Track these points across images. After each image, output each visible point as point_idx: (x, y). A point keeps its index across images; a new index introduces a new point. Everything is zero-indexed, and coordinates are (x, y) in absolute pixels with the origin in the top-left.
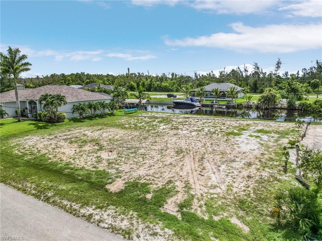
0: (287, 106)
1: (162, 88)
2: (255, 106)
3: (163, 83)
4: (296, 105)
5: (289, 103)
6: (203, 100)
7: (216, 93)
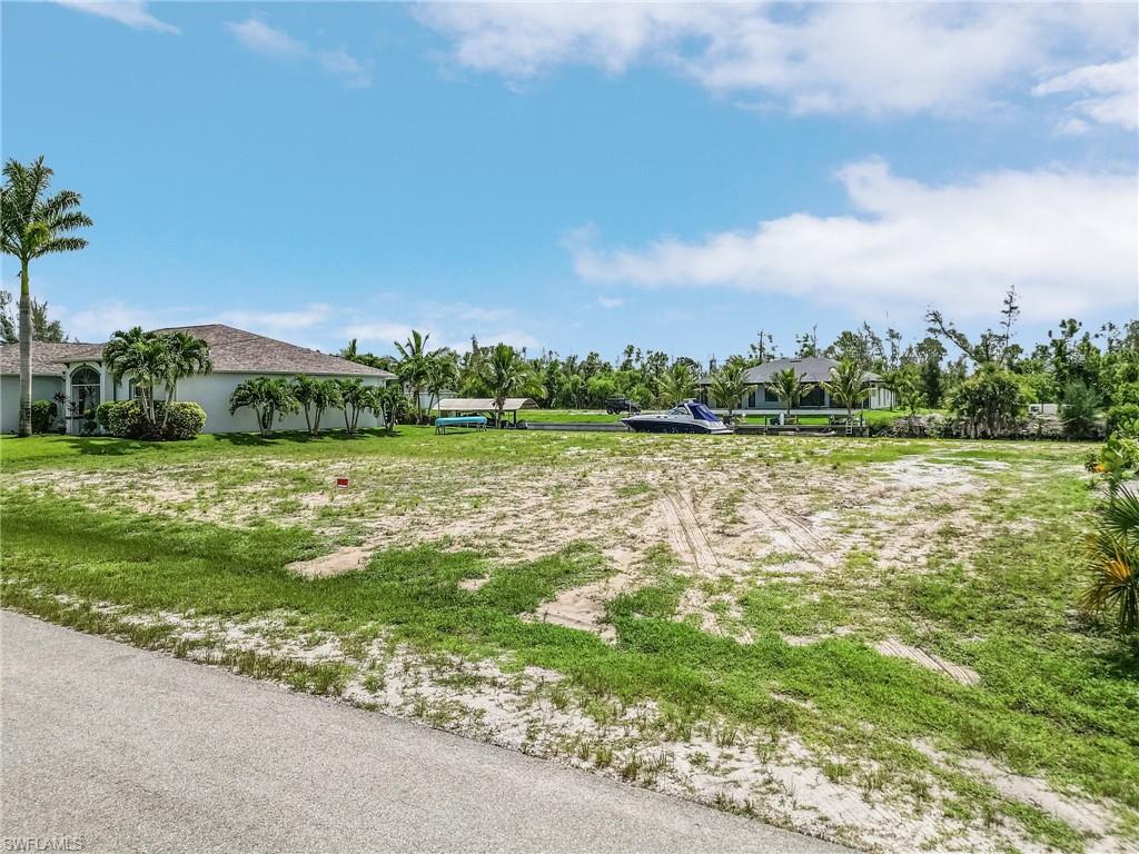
0: (1061, 428)
1: (591, 396)
2: (939, 429)
3: (593, 380)
4: (1097, 423)
5: (1068, 414)
6: (740, 416)
7: (788, 387)
